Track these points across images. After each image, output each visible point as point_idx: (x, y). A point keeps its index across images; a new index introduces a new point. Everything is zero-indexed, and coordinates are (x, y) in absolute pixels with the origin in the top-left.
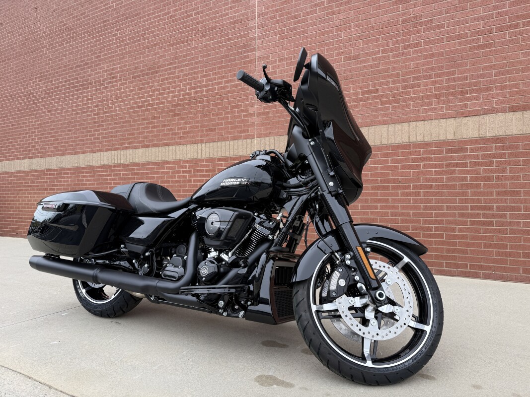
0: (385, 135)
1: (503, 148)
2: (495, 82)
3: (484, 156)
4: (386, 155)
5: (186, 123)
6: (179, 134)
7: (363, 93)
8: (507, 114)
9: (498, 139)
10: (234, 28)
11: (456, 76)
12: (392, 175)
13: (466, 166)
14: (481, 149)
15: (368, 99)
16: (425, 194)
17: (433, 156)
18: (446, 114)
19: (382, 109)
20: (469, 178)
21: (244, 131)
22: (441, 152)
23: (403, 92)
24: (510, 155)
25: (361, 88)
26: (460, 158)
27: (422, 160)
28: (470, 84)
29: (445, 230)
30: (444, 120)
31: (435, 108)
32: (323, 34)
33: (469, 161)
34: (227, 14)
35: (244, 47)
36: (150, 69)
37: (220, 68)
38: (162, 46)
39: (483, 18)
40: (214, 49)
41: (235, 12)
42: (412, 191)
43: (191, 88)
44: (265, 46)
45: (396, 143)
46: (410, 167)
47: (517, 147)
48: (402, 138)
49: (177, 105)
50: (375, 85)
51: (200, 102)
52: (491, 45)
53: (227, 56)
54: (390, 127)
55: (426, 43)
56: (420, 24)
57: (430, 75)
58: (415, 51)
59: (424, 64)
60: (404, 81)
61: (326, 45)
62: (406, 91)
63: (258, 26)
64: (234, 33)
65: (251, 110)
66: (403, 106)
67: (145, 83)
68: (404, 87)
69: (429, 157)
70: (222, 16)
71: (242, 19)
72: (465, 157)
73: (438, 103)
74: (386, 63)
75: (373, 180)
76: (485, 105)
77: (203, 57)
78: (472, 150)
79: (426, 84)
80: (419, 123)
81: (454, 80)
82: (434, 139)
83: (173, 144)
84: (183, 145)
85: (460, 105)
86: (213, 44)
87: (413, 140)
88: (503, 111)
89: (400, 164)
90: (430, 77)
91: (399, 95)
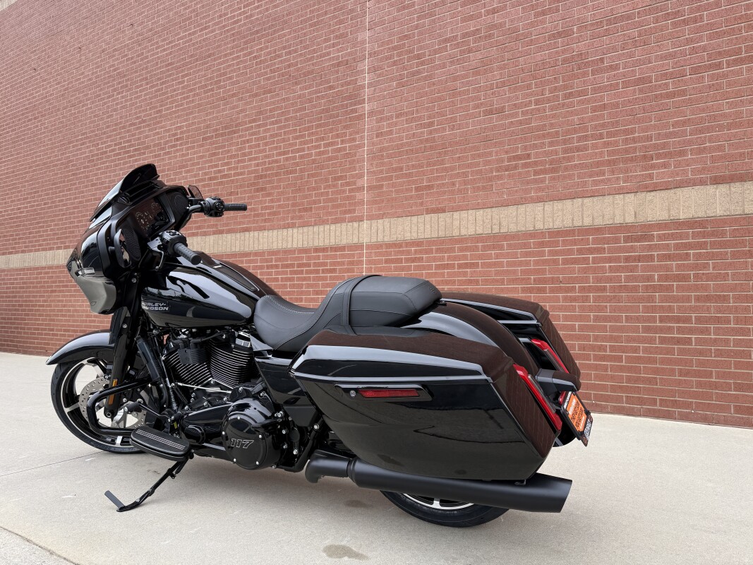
0: (539, 216)
1: (704, 235)
3: (677, 247)
4: (542, 244)
5: (272, 201)
6: (263, 215)
7: (510, 159)
8: (708, 187)
9: (696, 222)
10: (337, 72)
11: (637, 135)
12: (550, 272)
13: (653, 260)
14: (673, 237)
15: (516, 167)
16: (596, 299)
17: (606, 246)
18: (622, 188)
19: (536, 181)
20: (656, 277)
21: (350, 211)
22: (617, 240)
23: (564, 157)
24: (713, 245)
25: (507, 152)
26: (643, 248)
27: (591, 251)
28: (655, 147)
29: (623, 350)
30: (621, 196)
31: (609, 180)
32: (455, 79)
33: (656, 253)
34: (329, 54)
35: (349, 98)
36: (226, 128)
37: (318, 126)
38: (242, 98)
39: (672, 56)
40: (310, 101)
41: (338, 51)
42: (577, 294)
43: (280, 154)
44: (379, 96)
45: (556, 227)
46: (575, 261)
47: (723, 234)
48: (563, 221)
49: (261, 177)
50: (525, 148)
51: (291, 172)
52: (683, 93)
53: (327, 110)
54: (546, 206)
55: (595, 90)
56: (587, 64)
57: (601, 134)
58: (580, 101)
59: (592, 119)
60: (565, 142)
61: (460, 94)
62: (569, 156)
63: (369, 69)
64: (338, 79)
65: (359, 183)
66: (565, 177)
67: (219, 146)
68: (566, 151)
69: (602, 248)
70: (321, 56)
71: (347, 60)
72: (650, 248)
73: (613, 172)
74: (541, 118)
75: (524, 279)
76: (678, 174)
77: (297, 111)
78: (660, 238)
79: (595, 146)
80: (586, 200)
81: (634, 140)
82: (608, 223)
83: (255, 229)
84: (268, 230)
85: (643, 175)
86: (310, 93)
87: (578, 223)
88: (702, 183)
89: (561, 257)
90: (601, 136)
91: (559, 161)
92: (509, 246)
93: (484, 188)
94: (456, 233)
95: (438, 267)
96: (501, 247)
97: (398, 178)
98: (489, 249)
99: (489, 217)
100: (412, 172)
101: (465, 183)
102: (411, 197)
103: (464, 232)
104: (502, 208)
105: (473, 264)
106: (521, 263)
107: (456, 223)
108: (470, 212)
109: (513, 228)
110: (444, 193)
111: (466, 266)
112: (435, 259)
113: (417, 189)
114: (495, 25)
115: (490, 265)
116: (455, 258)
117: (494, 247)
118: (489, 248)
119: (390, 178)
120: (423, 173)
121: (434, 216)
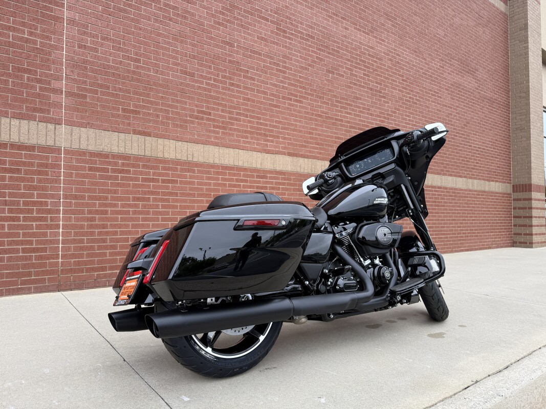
0: (217, 155)
1: (285, 179)
2: (281, 133)
3: (276, 183)
4: (218, 173)
7: (199, 112)
9: (282, 172)
11: (262, 121)
14: (274, 178)
15: (202, 119)
17: (249, 179)
18: (255, 148)
19: (214, 132)
21: (41, 111)
22: (253, 176)
23: (229, 122)
24: (288, 184)
25: (197, 106)
26: (263, 182)
27: (242, 181)
28: (269, 130)
30: (255, 153)
31: (250, 142)
32: (158, 35)
39: (276, 86)
45: (225, 164)
47: (291, 179)
48: (229, 161)
50: (208, 108)
52: (279, 107)
54: (220, 150)
55: (245, 88)
56: (241, 70)
57: (247, 115)
58: (237, 90)
59: (243, 104)
62: (231, 122)
66: (230, 134)
68: (230, 118)
72: (266, 183)
73: (252, 138)
74: (217, 92)
76: (277, 147)
78: (271, 178)
79: (244, 121)
80: (240, 151)
81: (261, 124)
82: (249, 166)
85: (264, 144)
87: (236, 164)
88: (284, 154)
89: (228, 183)
90: (247, 116)
91: (227, 123)
92: (199, 171)
93: (181, 126)
94: (160, 155)
95: (144, 180)
96: (194, 172)
97: (103, 94)
98: (186, 172)
99: (185, 148)
100: (119, 95)
101: (168, 118)
102: (119, 116)
103: (166, 156)
104: (195, 144)
105: (174, 180)
106: (206, 184)
107: (161, 147)
108: (172, 141)
109: (201, 160)
110: (150, 121)
111: (169, 181)
112: (141, 173)
113: (124, 110)
114: (189, 12)
115: (186, 183)
116: (160, 174)
117: (189, 171)
118: (186, 170)
119: (96, 92)
120: (131, 99)
121: (141, 138)
